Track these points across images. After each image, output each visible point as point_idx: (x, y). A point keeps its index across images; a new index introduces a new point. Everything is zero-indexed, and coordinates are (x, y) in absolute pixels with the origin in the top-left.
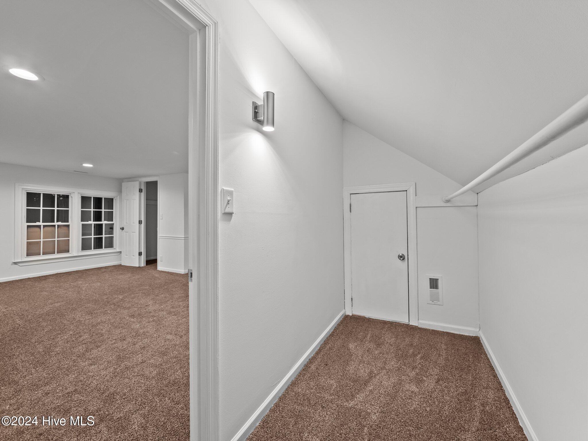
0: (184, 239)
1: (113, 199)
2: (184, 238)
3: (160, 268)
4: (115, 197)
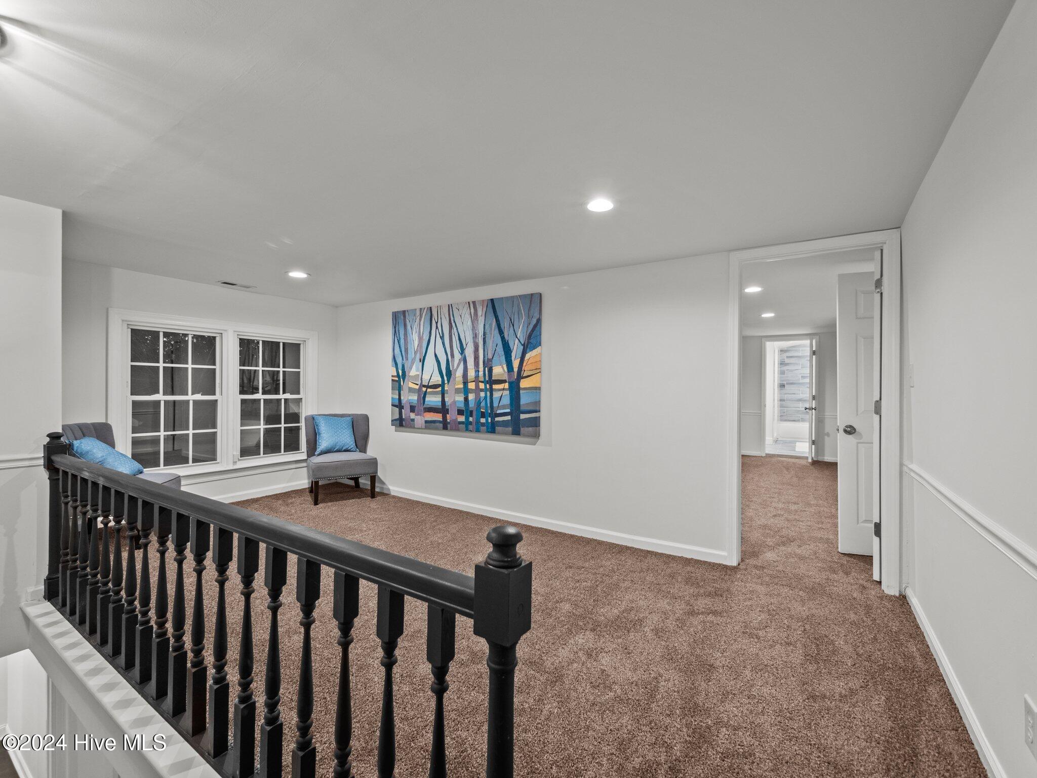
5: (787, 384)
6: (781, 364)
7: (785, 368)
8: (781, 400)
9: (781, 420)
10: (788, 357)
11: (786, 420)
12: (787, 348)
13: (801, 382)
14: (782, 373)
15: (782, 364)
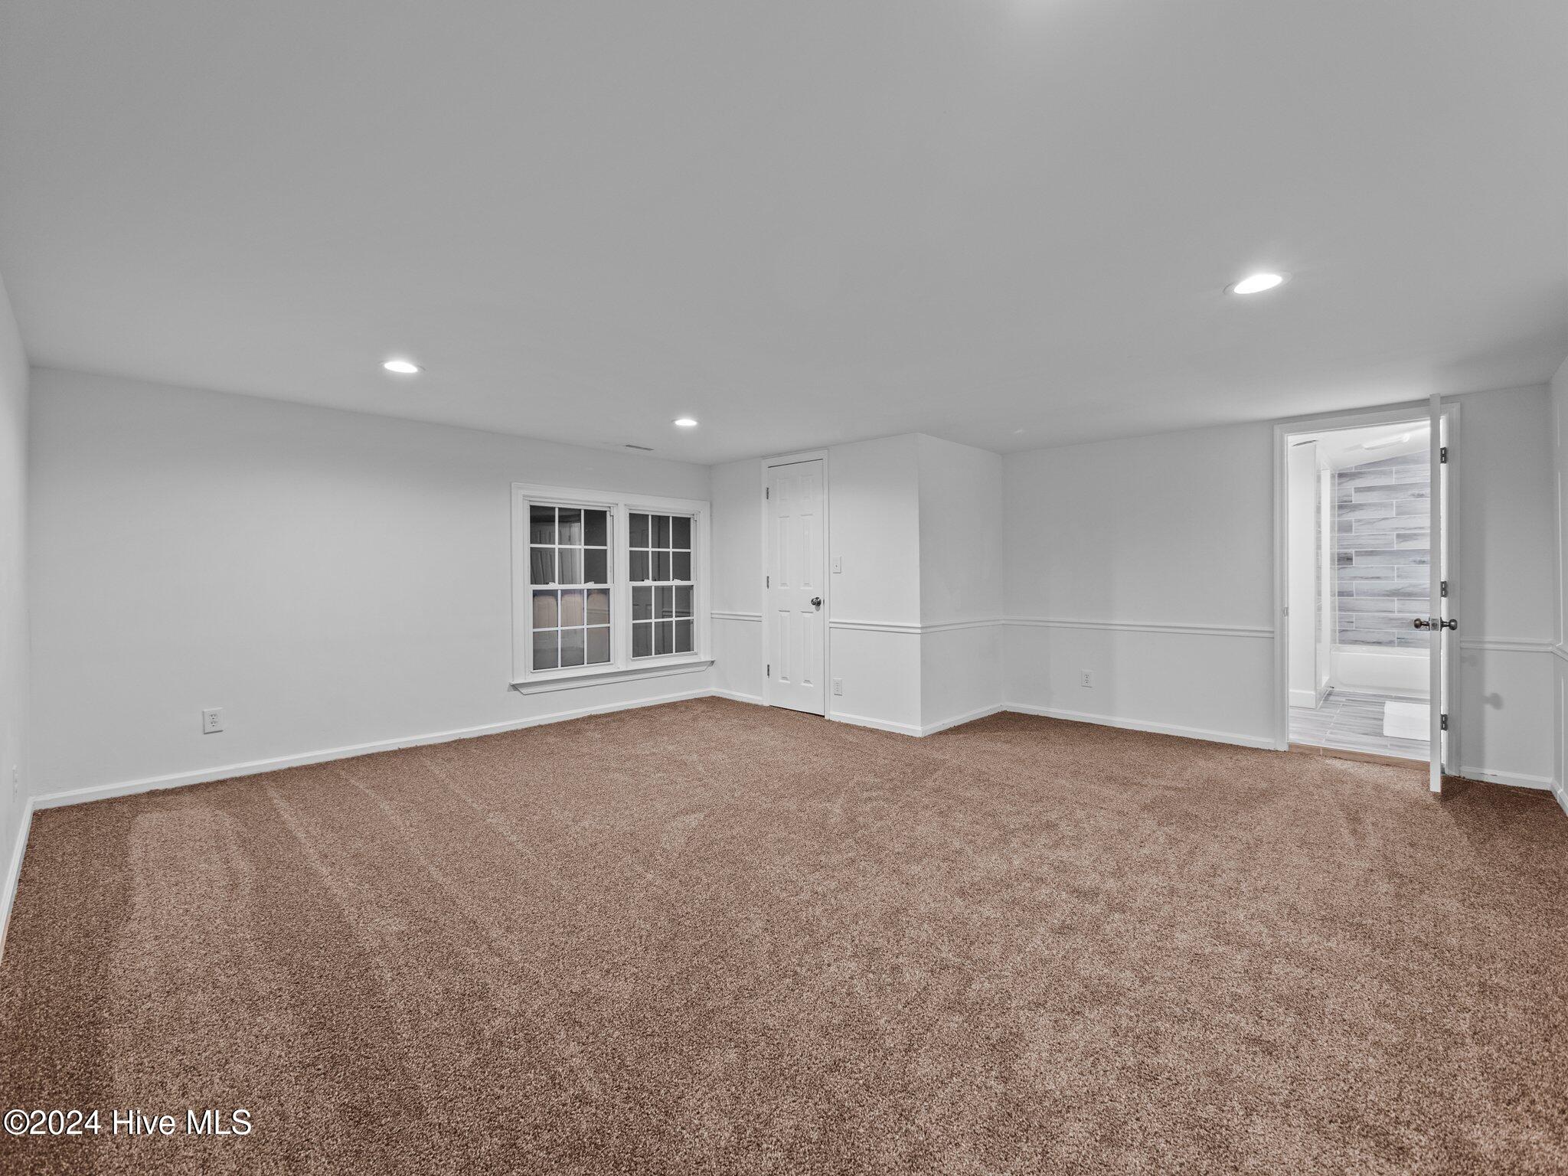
0: (919, 631)
1: (689, 520)
2: (921, 628)
3: (832, 713)
4: (693, 515)
5: (1358, 554)
6: (1340, 507)
7: (1351, 517)
8: (1341, 594)
9: (1342, 642)
10: (1358, 490)
11: (1355, 642)
12: (1356, 467)
13: (1396, 548)
14: (1344, 528)
15: (1343, 506)
